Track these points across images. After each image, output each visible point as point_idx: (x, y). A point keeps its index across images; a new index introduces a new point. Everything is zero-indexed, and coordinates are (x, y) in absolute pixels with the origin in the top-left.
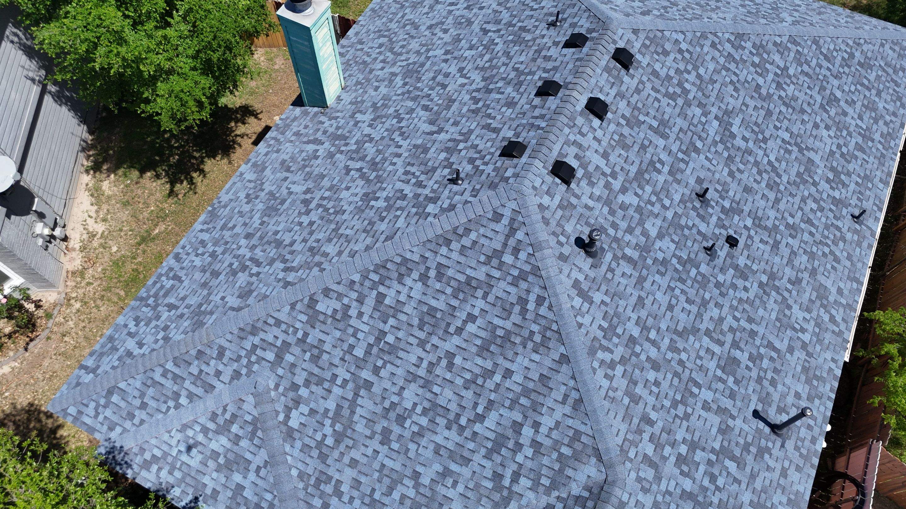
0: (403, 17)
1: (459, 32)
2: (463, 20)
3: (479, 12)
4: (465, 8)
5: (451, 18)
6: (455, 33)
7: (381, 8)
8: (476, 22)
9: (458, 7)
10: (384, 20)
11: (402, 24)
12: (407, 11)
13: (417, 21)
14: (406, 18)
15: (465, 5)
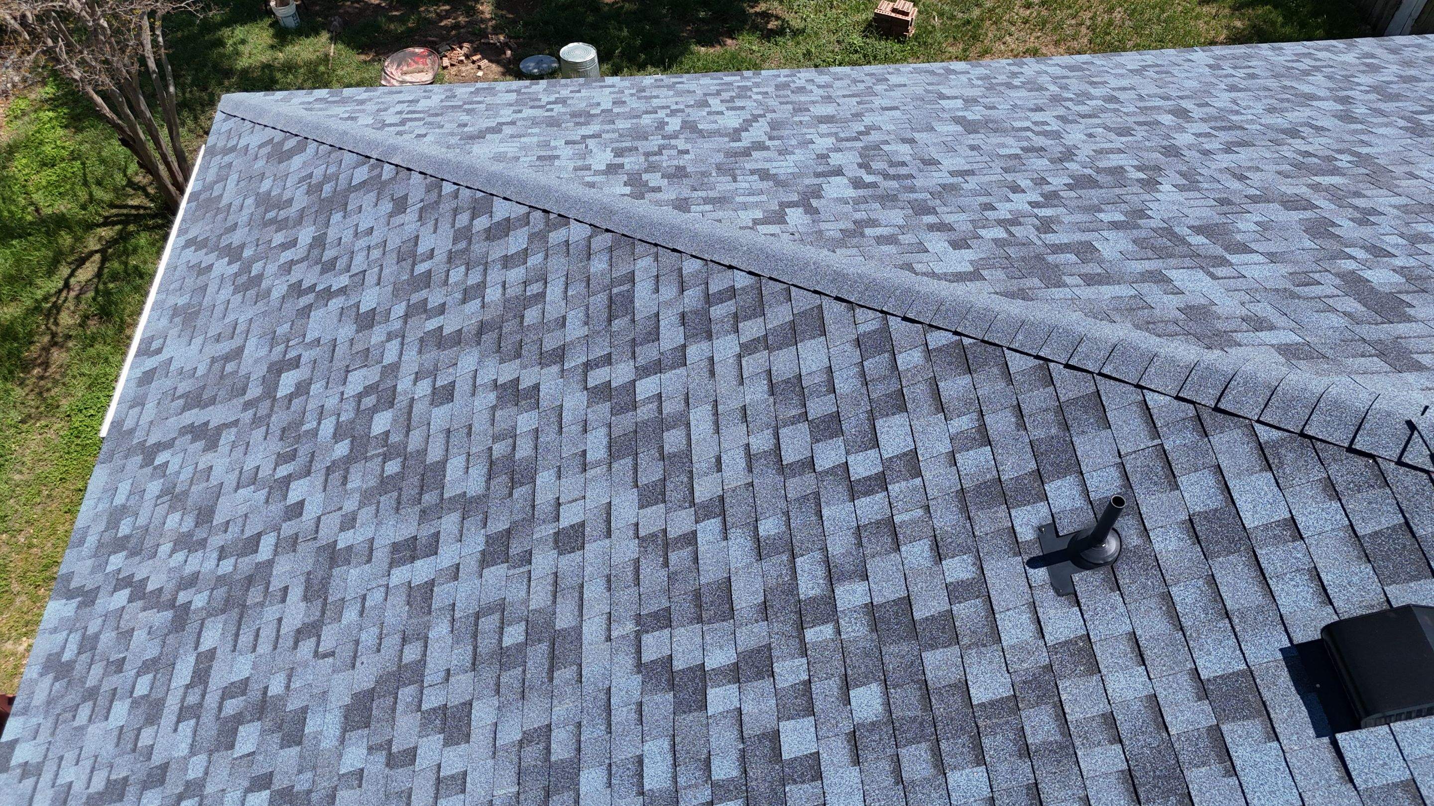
0: (201, 676)
1: (535, 718)
2: (514, 635)
3: (568, 562)
4: (486, 560)
5: (440, 630)
6: (510, 734)
7: (89, 644)
8: (593, 629)
9: (447, 556)
10: (120, 711)
11: (209, 726)
12: (211, 638)
13: (276, 688)
14: (219, 678)
15: (476, 542)
